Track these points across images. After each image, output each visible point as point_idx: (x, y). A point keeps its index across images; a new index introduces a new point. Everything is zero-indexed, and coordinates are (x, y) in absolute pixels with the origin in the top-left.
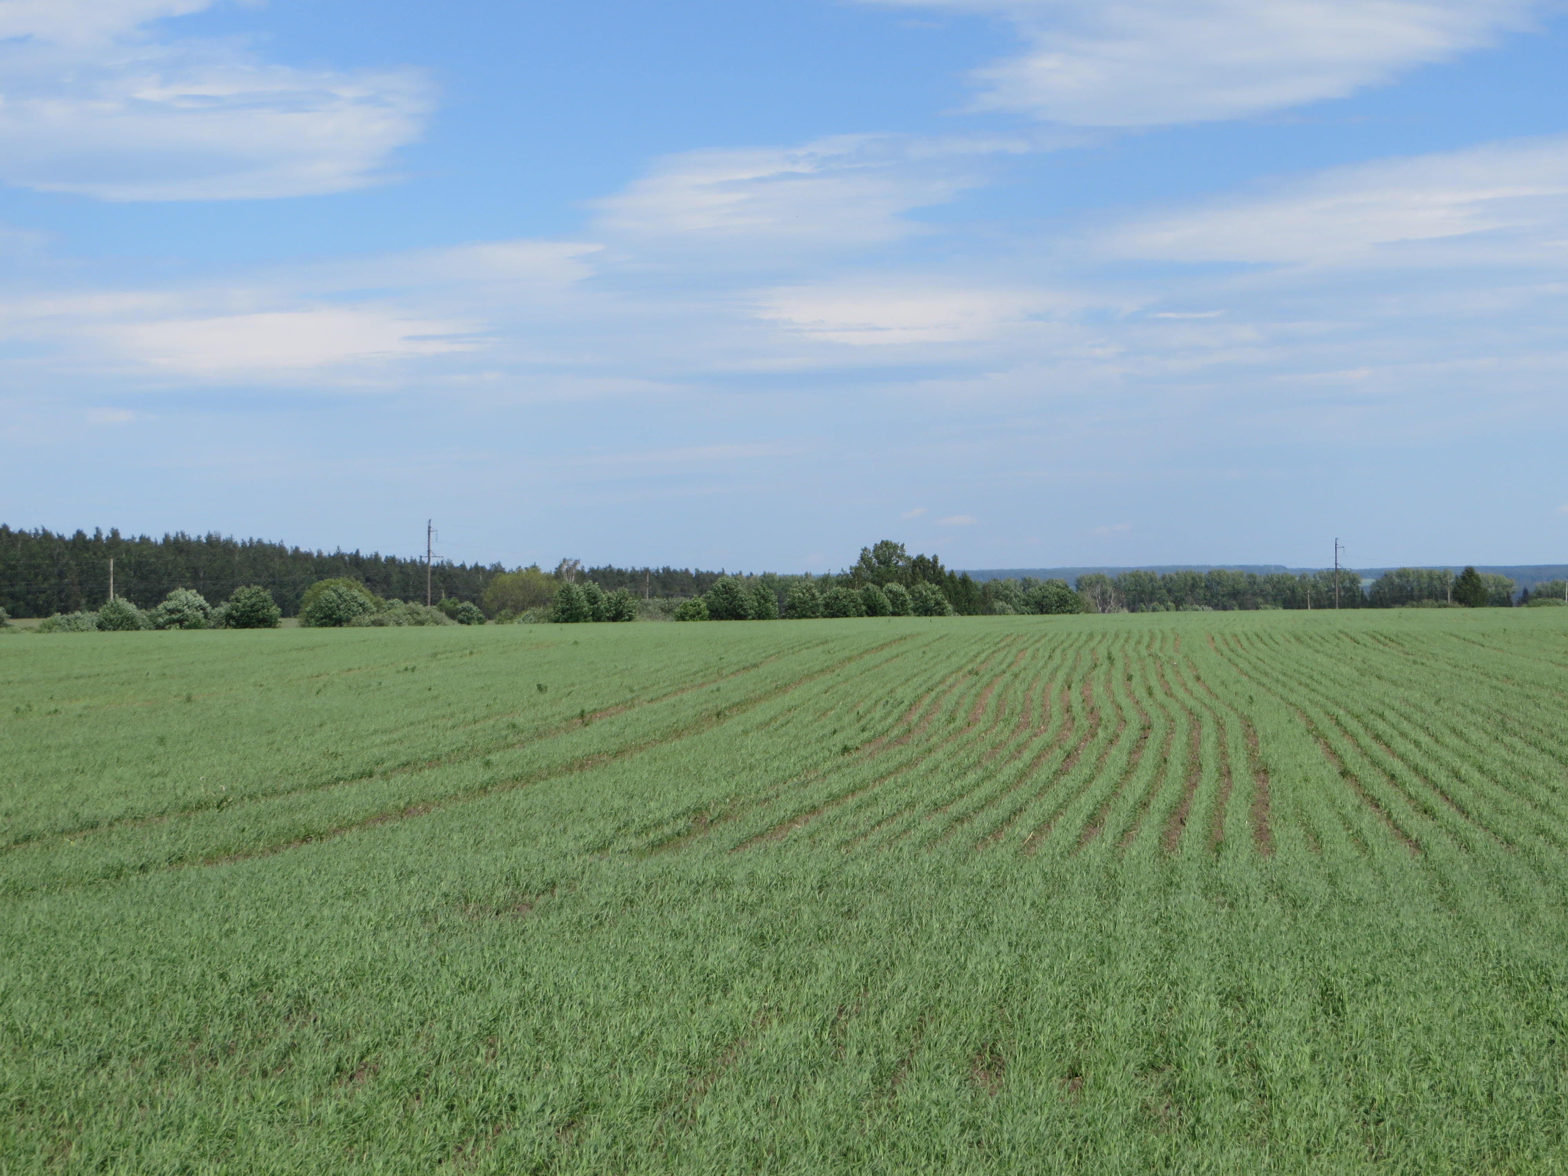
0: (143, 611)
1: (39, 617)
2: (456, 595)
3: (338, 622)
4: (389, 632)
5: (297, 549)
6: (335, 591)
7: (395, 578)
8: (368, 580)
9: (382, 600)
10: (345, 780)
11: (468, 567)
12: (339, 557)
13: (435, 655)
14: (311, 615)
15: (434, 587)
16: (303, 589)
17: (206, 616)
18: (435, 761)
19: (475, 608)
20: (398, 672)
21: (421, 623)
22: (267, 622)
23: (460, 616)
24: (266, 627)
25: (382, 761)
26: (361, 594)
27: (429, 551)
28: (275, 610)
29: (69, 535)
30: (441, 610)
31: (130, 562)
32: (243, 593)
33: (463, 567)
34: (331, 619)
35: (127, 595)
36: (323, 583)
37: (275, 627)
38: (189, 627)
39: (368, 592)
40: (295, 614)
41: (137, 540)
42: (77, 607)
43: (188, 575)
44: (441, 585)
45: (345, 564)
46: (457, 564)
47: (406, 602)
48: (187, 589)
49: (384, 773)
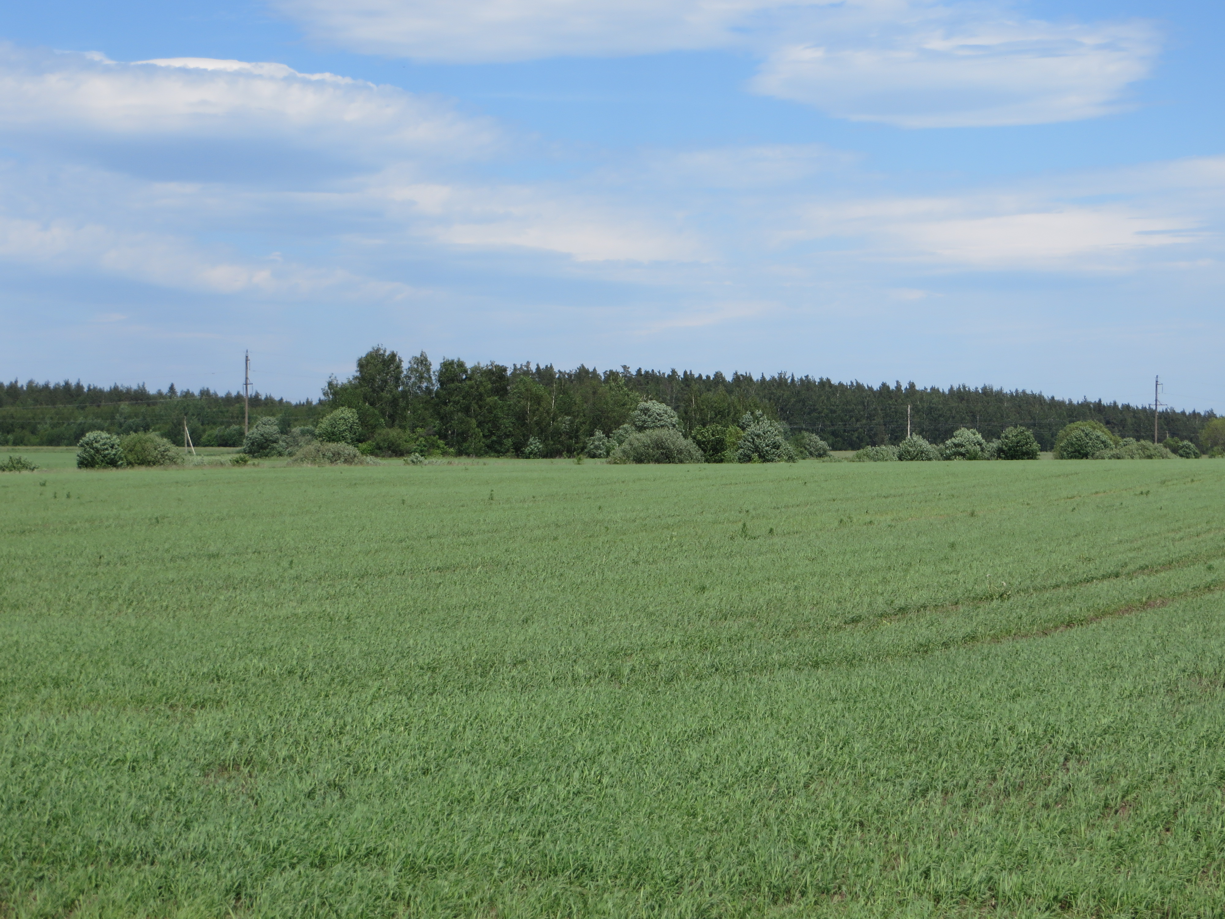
0: (934, 445)
1: (853, 449)
2: (1177, 435)
3: (1085, 456)
4: (1125, 464)
5: (1053, 398)
6: (1083, 431)
7: (1130, 421)
8: (1108, 423)
9: (1119, 438)
10: (1097, 579)
11: (1187, 414)
12: (1085, 405)
13: (1163, 482)
14: (1064, 449)
15: (1161, 428)
16: (1057, 430)
17: (982, 450)
18: (1169, 565)
19: (1192, 445)
20: (1135, 495)
21: (1150, 457)
22: (1031, 455)
23: (1181, 452)
24: (1028, 459)
25: (1126, 564)
26: (1102, 433)
27: (1156, 400)
28: (1035, 446)
29: (876, 387)
30: (1165, 447)
31: (923, 407)
32: (1011, 432)
33: (1183, 413)
34: (1080, 453)
35: (922, 432)
36: (1073, 425)
37: (1035, 459)
38: (970, 459)
39: (1108, 432)
40: (1051, 449)
41: (929, 390)
42: (882, 442)
43: (968, 418)
44: (1165, 427)
45: (1090, 409)
46: (1178, 410)
47: (1138, 440)
48: (968, 429)
49: (1128, 574)
